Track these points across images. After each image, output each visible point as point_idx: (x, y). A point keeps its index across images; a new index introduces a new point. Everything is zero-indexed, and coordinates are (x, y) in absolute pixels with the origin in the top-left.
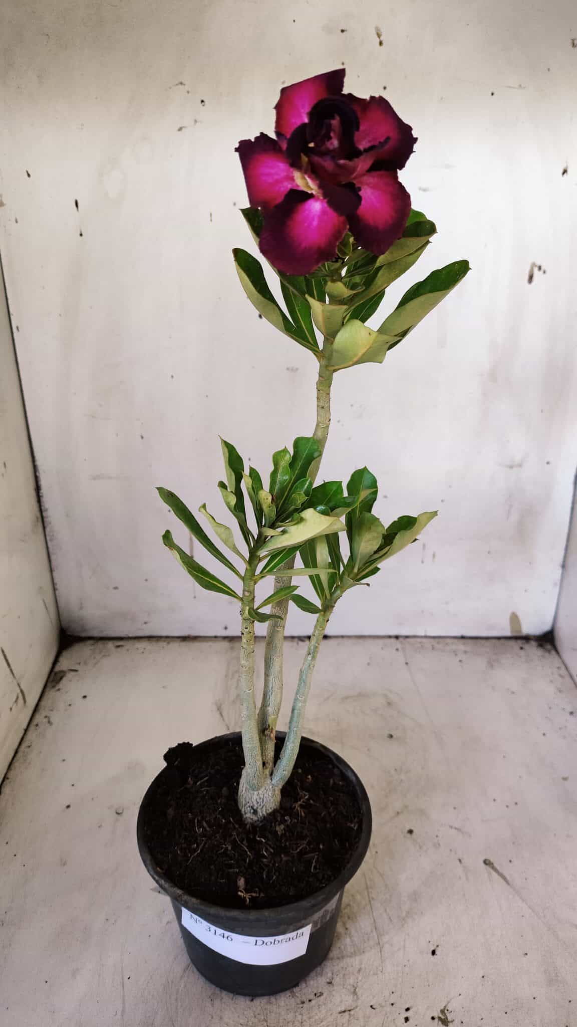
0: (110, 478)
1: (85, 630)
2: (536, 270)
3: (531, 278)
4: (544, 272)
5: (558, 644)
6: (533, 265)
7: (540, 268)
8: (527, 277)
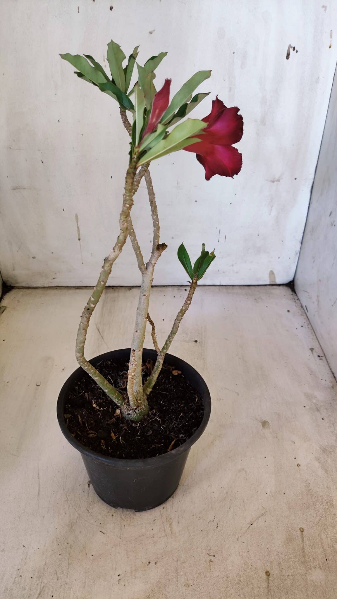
0: (24, 188)
1: (17, 283)
3: (288, 56)
4: (297, 52)
5: (296, 288)
6: (290, 46)
7: (294, 49)
8: (285, 55)
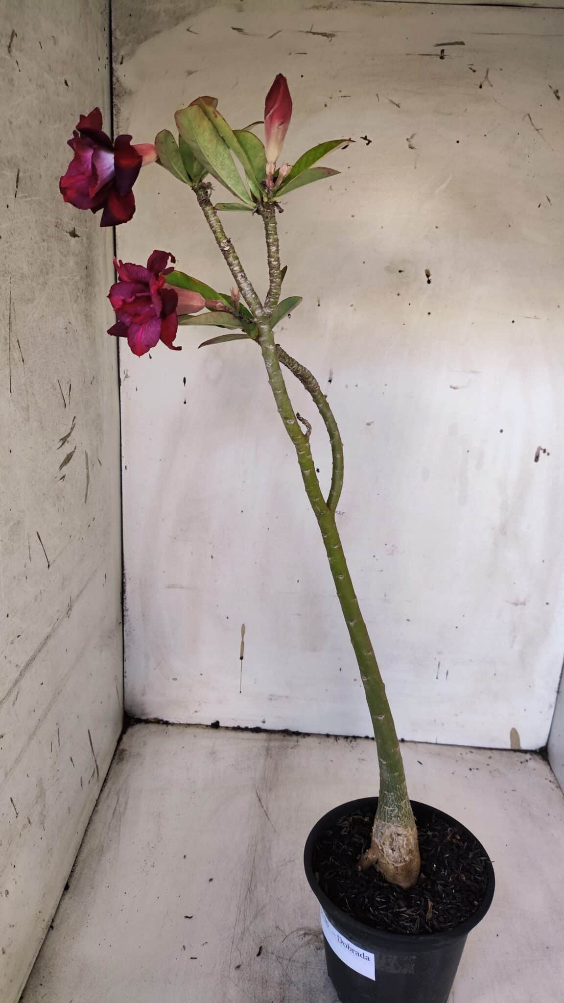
0: (182, 587)
2: (541, 452)
3: (537, 459)
4: (548, 454)
5: (551, 758)
6: (540, 448)
7: (545, 451)
8: (534, 457)
